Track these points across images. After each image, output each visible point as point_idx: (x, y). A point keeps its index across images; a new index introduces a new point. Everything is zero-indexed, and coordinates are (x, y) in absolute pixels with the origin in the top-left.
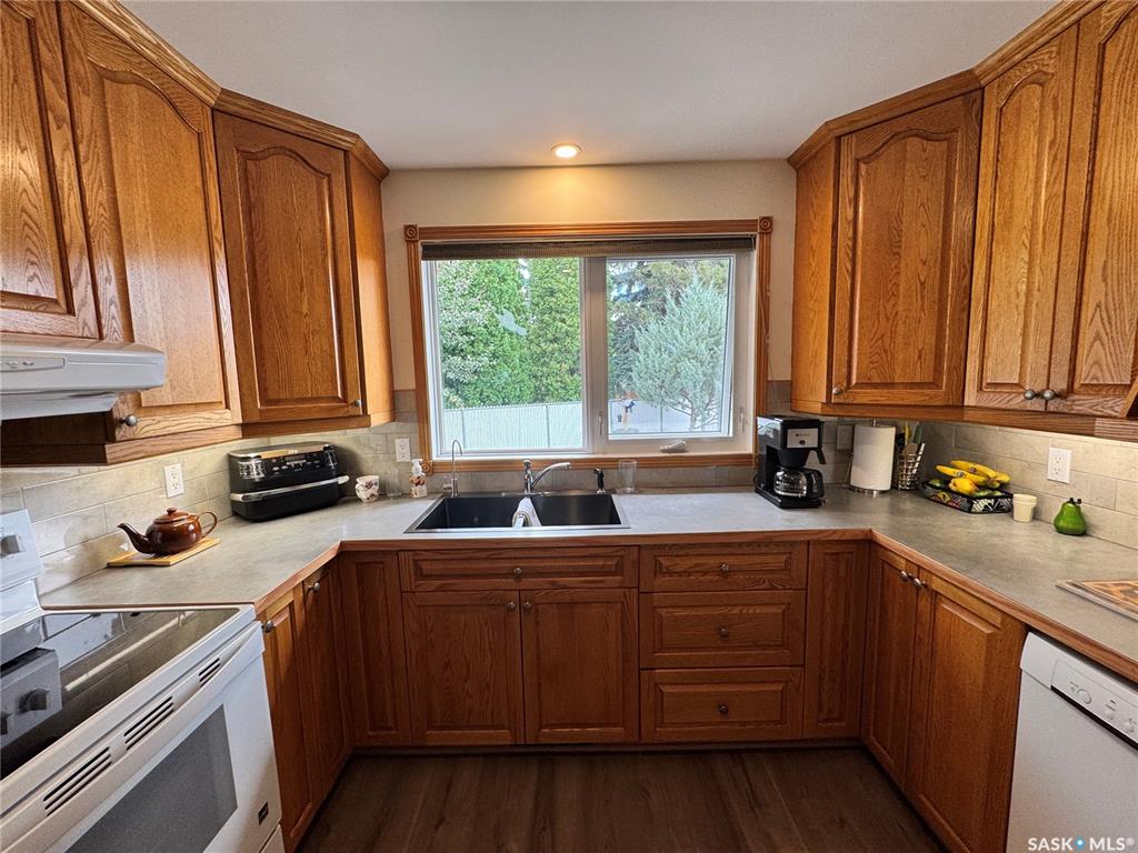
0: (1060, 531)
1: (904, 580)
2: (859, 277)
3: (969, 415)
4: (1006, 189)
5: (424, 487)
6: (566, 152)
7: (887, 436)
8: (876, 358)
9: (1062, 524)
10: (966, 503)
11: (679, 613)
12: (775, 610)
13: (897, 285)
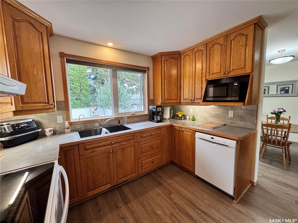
0: (192, 120)
1: (178, 130)
2: (166, 81)
3: (182, 104)
4: (185, 70)
5: (70, 129)
6: (110, 44)
7: (168, 109)
8: (169, 95)
9: (193, 119)
10: (181, 118)
11: (144, 145)
12: (159, 141)
13: (171, 83)
